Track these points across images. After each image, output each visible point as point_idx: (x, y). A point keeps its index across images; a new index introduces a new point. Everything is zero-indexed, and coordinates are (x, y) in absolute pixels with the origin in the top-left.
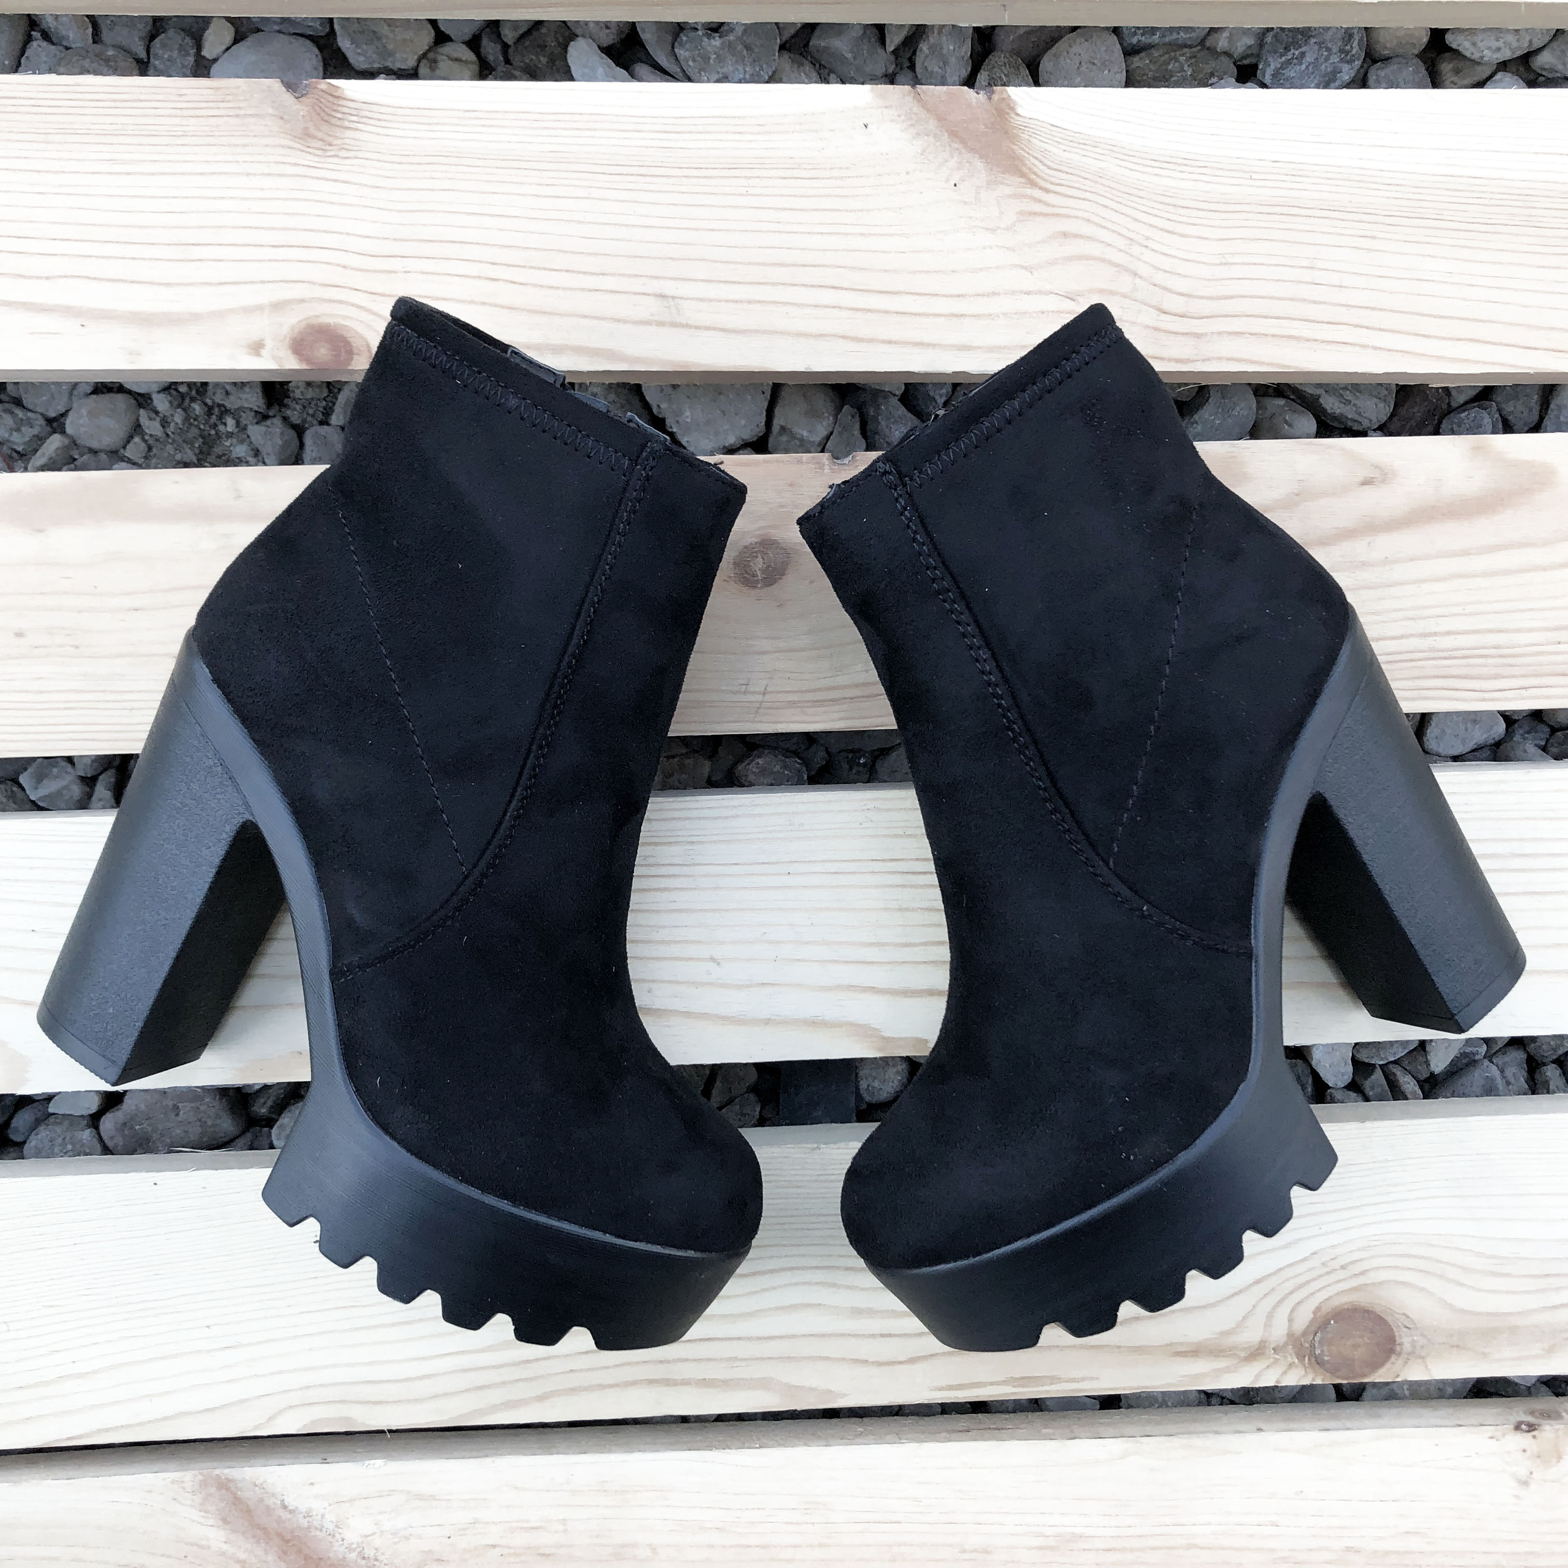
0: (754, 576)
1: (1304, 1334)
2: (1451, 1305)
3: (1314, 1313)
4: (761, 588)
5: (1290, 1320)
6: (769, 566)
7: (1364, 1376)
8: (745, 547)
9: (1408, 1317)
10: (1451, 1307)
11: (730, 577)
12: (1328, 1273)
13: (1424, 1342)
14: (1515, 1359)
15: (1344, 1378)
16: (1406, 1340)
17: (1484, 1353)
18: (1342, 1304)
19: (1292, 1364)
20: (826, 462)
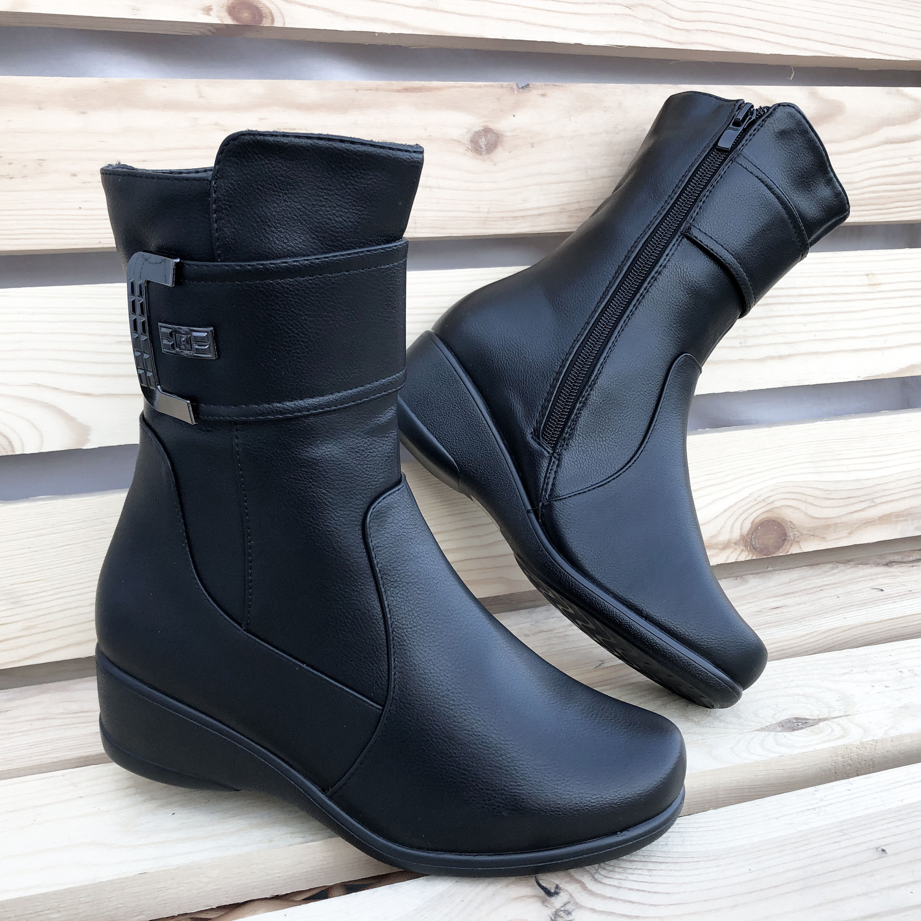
0: (482, 148)
1: (748, 534)
3: (751, 524)
4: (485, 155)
5: (741, 529)
6: (488, 143)
7: (774, 553)
8: (476, 132)
9: (792, 522)
10: (810, 516)
11: (468, 148)
13: (799, 534)
14: (837, 539)
15: (765, 555)
16: (791, 534)
17: (824, 538)
18: (763, 519)
19: (743, 550)
20: (515, 87)
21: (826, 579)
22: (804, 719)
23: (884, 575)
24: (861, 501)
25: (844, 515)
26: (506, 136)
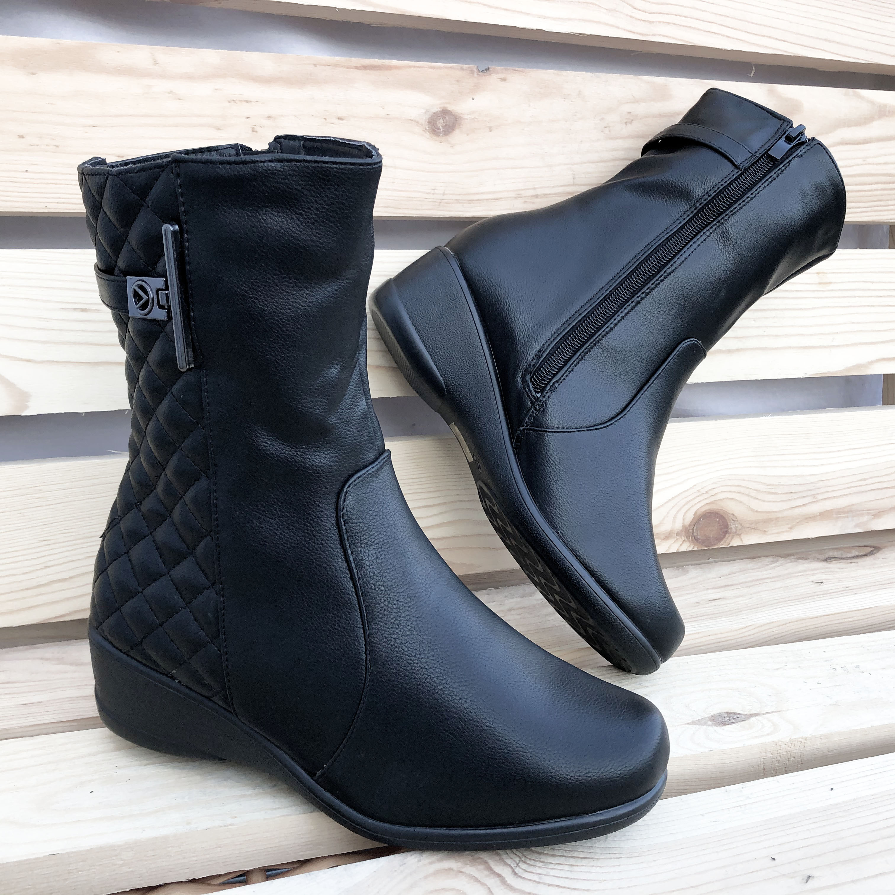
0: (439, 129)
1: (690, 525)
2: (752, 509)
3: (694, 515)
4: (442, 136)
5: (684, 520)
6: (446, 125)
7: (715, 545)
8: (434, 113)
9: (734, 515)
10: (752, 510)
11: (426, 129)
12: (700, 495)
13: (740, 527)
14: (777, 533)
15: (707, 546)
16: (733, 527)
17: (765, 531)
18: (706, 511)
19: (684, 540)
20: (476, 71)
21: (765, 572)
22: (735, 714)
23: (823, 571)
24: (804, 497)
25: (786, 510)
26: (465, 119)
